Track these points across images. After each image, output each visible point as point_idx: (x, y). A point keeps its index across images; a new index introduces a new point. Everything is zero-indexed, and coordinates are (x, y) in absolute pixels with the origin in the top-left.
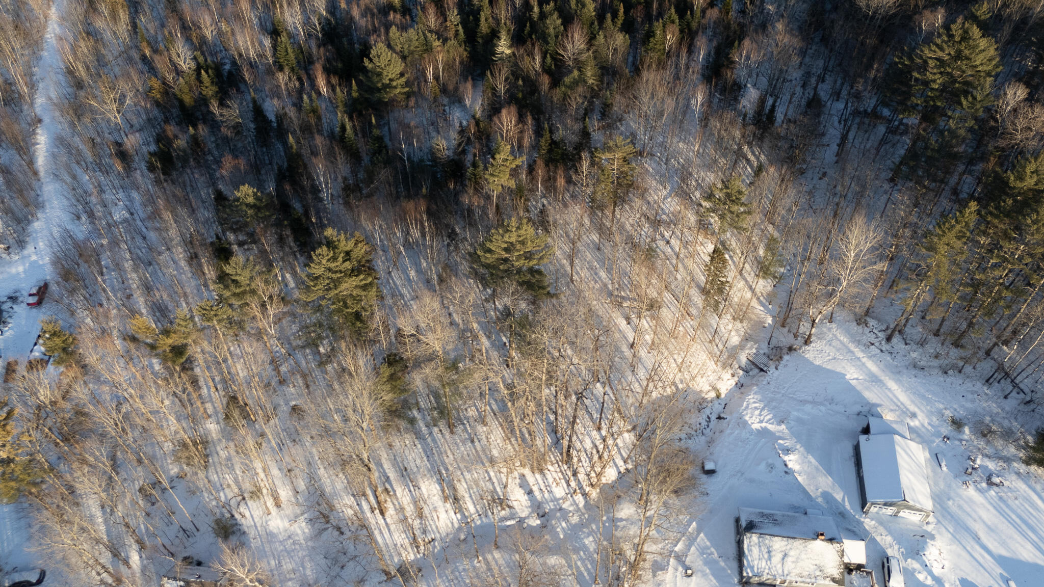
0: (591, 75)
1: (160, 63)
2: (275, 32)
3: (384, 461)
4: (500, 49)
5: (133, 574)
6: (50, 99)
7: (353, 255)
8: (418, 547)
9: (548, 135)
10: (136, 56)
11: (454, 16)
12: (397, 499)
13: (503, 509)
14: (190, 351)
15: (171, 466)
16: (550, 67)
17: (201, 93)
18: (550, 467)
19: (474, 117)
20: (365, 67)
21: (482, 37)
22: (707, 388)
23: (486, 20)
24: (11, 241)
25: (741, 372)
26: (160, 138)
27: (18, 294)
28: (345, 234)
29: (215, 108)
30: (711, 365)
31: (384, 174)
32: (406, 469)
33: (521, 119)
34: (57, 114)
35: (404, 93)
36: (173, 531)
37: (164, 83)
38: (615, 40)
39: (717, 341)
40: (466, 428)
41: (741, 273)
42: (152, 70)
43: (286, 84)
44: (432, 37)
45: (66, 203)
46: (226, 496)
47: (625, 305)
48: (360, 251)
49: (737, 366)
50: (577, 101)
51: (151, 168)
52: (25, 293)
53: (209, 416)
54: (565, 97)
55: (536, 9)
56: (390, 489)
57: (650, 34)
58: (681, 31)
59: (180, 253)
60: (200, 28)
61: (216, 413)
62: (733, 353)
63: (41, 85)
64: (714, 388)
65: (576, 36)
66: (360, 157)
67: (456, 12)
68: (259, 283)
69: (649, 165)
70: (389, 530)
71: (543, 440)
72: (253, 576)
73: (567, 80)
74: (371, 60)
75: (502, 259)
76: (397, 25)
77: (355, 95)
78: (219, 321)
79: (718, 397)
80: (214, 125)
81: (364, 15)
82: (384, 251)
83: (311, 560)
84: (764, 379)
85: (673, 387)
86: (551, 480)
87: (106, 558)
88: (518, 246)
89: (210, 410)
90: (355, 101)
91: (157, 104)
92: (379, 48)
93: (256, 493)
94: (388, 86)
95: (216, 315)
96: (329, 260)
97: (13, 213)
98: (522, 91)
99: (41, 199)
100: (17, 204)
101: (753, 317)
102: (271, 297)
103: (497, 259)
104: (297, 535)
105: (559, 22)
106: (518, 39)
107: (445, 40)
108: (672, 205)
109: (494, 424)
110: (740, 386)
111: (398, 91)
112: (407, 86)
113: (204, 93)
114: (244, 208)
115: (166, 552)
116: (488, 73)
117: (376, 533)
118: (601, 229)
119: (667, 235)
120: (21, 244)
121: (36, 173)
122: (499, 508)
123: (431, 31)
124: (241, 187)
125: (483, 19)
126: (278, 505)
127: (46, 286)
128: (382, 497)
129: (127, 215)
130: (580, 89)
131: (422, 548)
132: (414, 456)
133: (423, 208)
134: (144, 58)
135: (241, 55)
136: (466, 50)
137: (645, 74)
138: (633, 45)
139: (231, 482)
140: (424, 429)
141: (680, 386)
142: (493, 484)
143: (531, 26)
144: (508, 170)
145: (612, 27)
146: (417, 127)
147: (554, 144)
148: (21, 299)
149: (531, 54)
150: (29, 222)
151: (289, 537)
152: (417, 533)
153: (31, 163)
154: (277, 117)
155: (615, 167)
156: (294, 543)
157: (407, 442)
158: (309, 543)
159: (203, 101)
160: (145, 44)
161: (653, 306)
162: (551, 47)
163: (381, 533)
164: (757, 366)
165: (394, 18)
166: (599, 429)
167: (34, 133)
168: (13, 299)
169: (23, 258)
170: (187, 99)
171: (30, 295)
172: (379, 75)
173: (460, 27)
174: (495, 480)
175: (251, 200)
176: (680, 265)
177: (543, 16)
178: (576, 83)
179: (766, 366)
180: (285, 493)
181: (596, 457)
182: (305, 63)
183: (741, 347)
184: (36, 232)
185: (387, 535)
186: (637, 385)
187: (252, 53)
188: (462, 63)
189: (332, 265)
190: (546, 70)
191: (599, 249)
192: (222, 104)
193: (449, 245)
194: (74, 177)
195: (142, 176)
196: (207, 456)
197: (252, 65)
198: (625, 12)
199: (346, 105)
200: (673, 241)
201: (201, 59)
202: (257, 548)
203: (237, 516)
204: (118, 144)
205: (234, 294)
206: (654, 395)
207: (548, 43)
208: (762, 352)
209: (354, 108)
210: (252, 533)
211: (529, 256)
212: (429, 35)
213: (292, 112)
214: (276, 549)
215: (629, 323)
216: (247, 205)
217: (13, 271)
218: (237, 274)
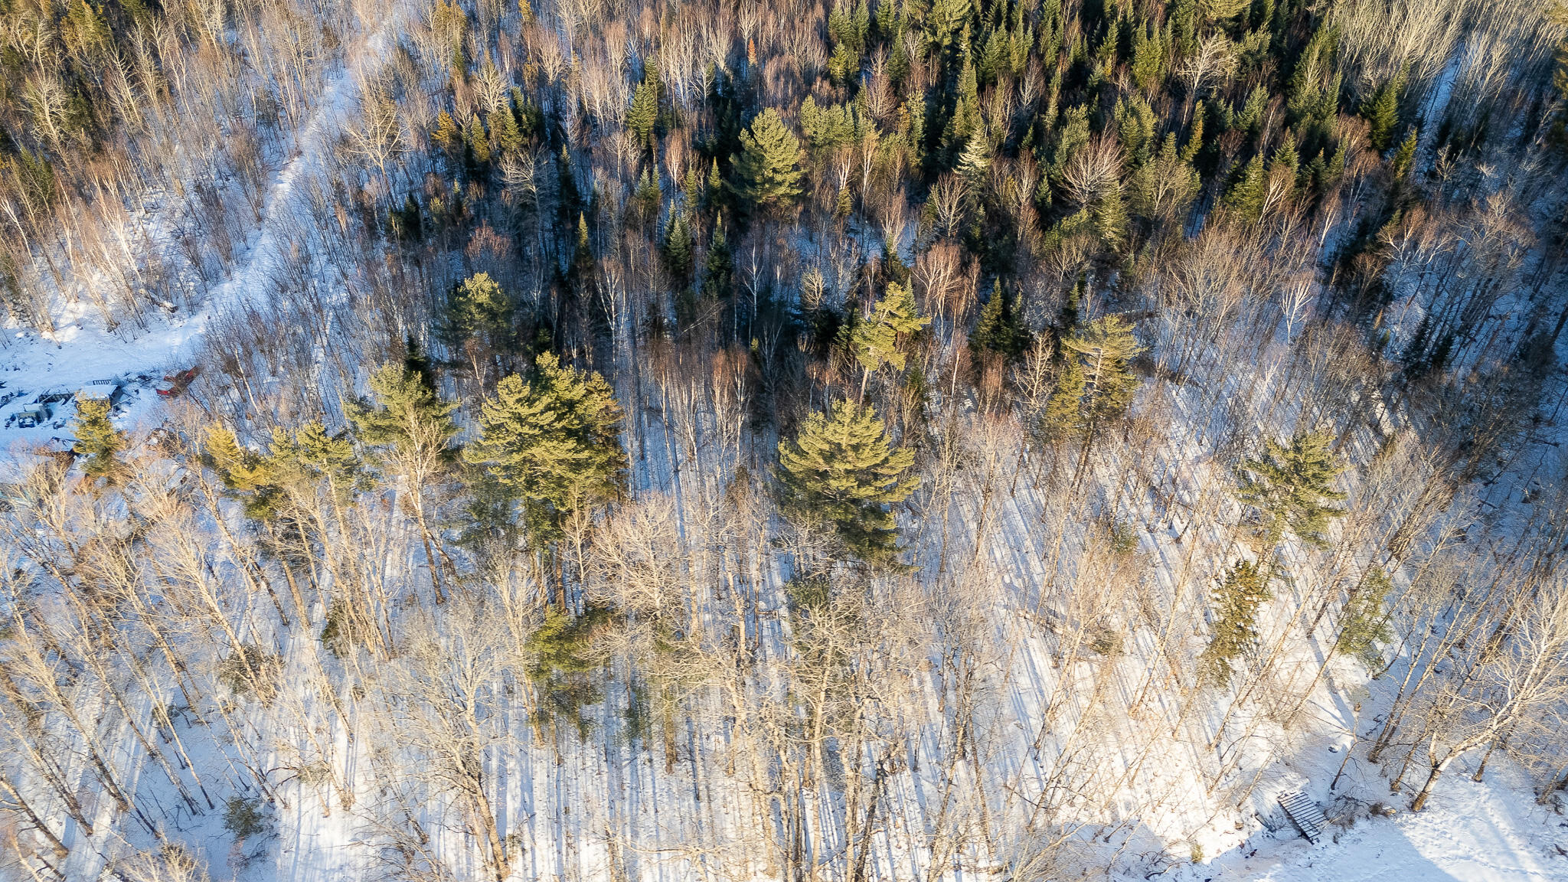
0: (1112, 222)
1: (461, 95)
2: (639, 77)
9: (999, 302)
12: (533, 859)
17: (499, 143)
20: (742, 145)
22: (1175, 834)
24: (183, 301)
25: (1259, 827)
27: (151, 374)
28: (575, 371)
29: (507, 165)
30: (1193, 789)
31: (714, 311)
33: (963, 268)
35: (792, 196)
38: (1173, 177)
40: (694, 770)
41: (1310, 633)
43: (625, 154)
44: (867, 125)
47: (1059, 630)
49: (1253, 811)
52: (161, 376)
55: (1052, 111)
56: (527, 838)
57: (1238, 177)
58: (1300, 183)
60: (540, 60)
62: (1253, 782)
63: (325, 110)
64: (1191, 840)
66: (688, 279)
67: (922, 97)
73: (1066, 223)
76: (818, 98)
77: (712, 183)
78: (331, 463)
79: (1195, 860)
80: (494, 187)
84: (1303, 855)
85: (1107, 813)
88: (848, 454)
92: (768, 118)
94: (770, 180)
96: (518, 401)
98: (982, 226)
99: (248, 254)
101: (1313, 723)
103: (810, 470)
105: (1085, 134)
107: (888, 134)
108: (1205, 476)
110: (1249, 852)
111: (781, 190)
112: (799, 187)
113: (504, 144)
119: (1179, 526)
120: (194, 308)
121: (260, 220)
123: (868, 116)
124: (477, 275)
125: (959, 112)
126: (346, 806)
127: (194, 371)
132: (591, 791)
133: (740, 368)
136: (918, 155)
137: (1210, 240)
138: (1203, 190)
141: (1123, 814)
143: (1035, 135)
148: (153, 382)
149: (1016, 174)
150: (217, 281)
151: (341, 868)
153: (260, 205)
155: (1097, 373)
160: (457, 70)
161: (1104, 644)
164: (1294, 823)
167: (284, 167)
168: (144, 379)
169: (188, 327)
170: (480, 150)
172: (760, 160)
173: (920, 120)
175: (483, 298)
178: (1080, 230)
179: (1314, 828)
183: (1271, 775)
184: (221, 296)
187: (597, 105)
188: (905, 172)
189: (524, 411)
190: (1039, 206)
199: (698, 197)
200: (1186, 539)
202: (283, 869)
203: (278, 803)
206: (1063, 816)
208: (1314, 799)
209: (704, 203)
210: (287, 840)
212: (863, 120)
216: (478, 306)
217: (166, 341)
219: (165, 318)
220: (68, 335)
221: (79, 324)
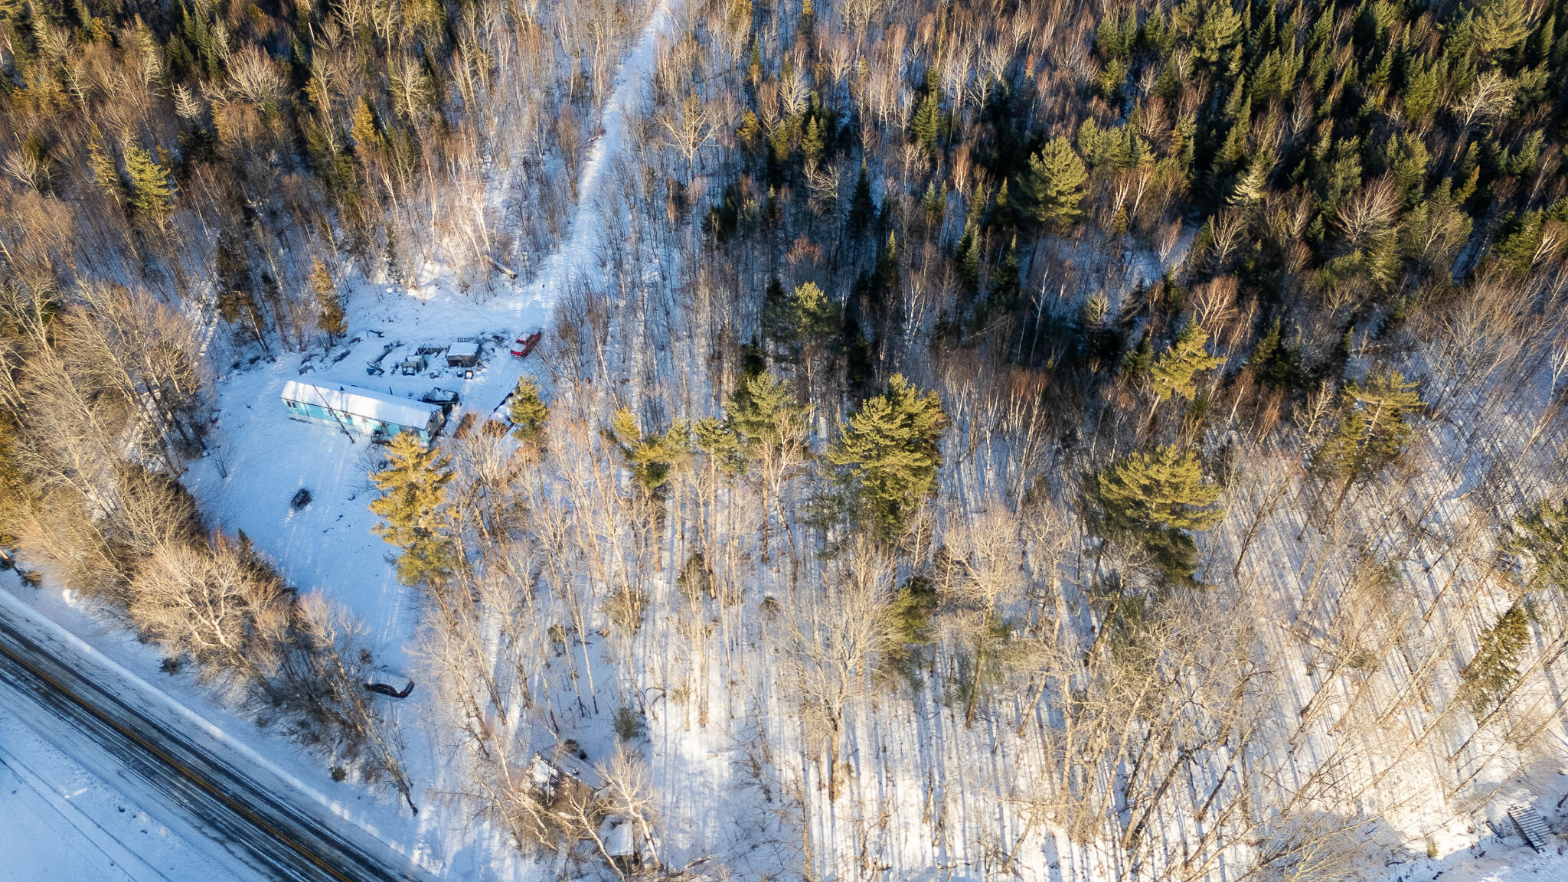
0: (1382, 265)
1: (764, 95)
2: (922, 89)
3: (858, 724)
4: (1241, 189)
5: (506, 733)
6: (624, 108)
7: (918, 422)
8: (863, 868)
9: (1276, 337)
10: (740, 79)
11: (1187, 124)
12: (859, 787)
13: (1006, 872)
14: (668, 477)
15: (595, 615)
16: (1315, 236)
17: (800, 147)
18: (1099, 843)
19: (1165, 277)
20: (1029, 166)
21: (1221, 165)
22: (1413, 831)
23: (1236, 141)
24: (521, 269)
25: (1488, 832)
26: (732, 194)
27: (505, 336)
28: (917, 389)
29: (810, 170)
30: (1437, 798)
31: (1001, 322)
32: (885, 750)
33: (1240, 300)
34: (626, 128)
35: (1072, 216)
36: (567, 700)
37: (761, 123)
38: (1445, 221)
39: (1462, 763)
40: (990, 729)
41: (1547, 666)
42: (753, 102)
43: (913, 163)
44: (1142, 146)
45: (596, 241)
46: (644, 683)
47: (1314, 642)
48: (929, 419)
49: (1484, 819)
50: (1344, 298)
51: (707, 227)
52: (514, 338)
53: (662, 569)
54: (1326, 286)
55: (1325, 143)
56: (854, 768)
57: (1513, 227)
59: (702, 347)
60: (830, 61)
61: (672, 568)
62: (1485, 794)
63: (620, 88)
64: (1427, 838)
65: (1379, 199)
66: (976, 289)
67: (1193, 119)
68: (782, 418)
69: (1437, 435)
70: (833, 825)
71: (1102, 797)
72: (639, 804)
73: (1338, 262)
74: (1041, 158)
75: (1134, 501)
76: (1096, 118)
77: (1001, 200)
78: (718, 450)
79: (1430, 855)
80: (801, 192)
81: (1053, 92)
82: (961, 430)
83: (718, 818)
84: (1529, 861)
85: (1353, 807)
86: (1093, 862)
87: (483, 699)
88: (1166, 490)
89: (665, 562)
90: (998, 209)
91: (743, 147)
92: (1059, 145)
93: (682, 695)
94: (1054, 201)
95: (716, 441)
96: (882, 418)
97: (535, 236)
98: (1257, 260)
99: (570, 228)
100: (542, 226)
101: (1545, 748)
102: (791, 442)
103: (1127, 498)
104: (712, 775)
105: (1357, 170)
106: (1278, 181)
107: (1162, 155)
108: (1457, 511)
109: (1034, 740)
110: (1478, 853)
111: (1065, 210)
112: (1079, 208)
113: (804, 147)
114: (800, 313)
115: (551, 723)
116: (1212, 220)
117: (815, 820)
118: (1314, 508)
119: (1430, 557)
120: (531, 276)
121: (576, 195)
122: (1000, 868)
123: (1144, 138)
124: (806, 284)
125: (1231, 138)
126: (702, 723)
127: (539, 335)
128: (840, 774)
129: (658, 279)
130: (1356, 282)
131: (869, 872)
132: (903, 736)
133: (1040, 386)
134: (748, 85)
135: (867, 109)
136: (1188, 177)
137: (1481, 289)
138: (1476, 237)
139: (656, 667)
140: (930, 703)
141: (1367, 810)
142: (1003, 828)
143: (1306, 167)
144: (1191, 371)
145: (1448, 200)
146: (1072, 269)
147: (1280, 353)
148: (506, 343)
149: (1291, 209)
150: (548, 252)
151: (701, 773)
152: (870, 847)
153: (575, 181)
154: (884, 203)
155: (1375, 420)
156: (704, 784)
157: (900, 712)
158: (724, 794)
159: (799, 158)
160: (755, 67)
161: (1362, 661)
162: (1328, 207)
163: (821, 824)
164: (1521, 833)
165: (1097, 106)
166: (1200, 819)
167: (591, 144)
168: (499, 340)
169: (527, 293)
170: (781, 151)
171: (518, 341)
172: (1046, 181)
173: (1191, 143)
174: (1007, 823)
175: (811, 305)
176: (1436, 614)
177: (1332, 155)
178: (1352, 271)
179: (1540, 839)
180: (717, 711)
181: (1179, 861)
182: (948, 140)
183: (1504, 789)
184: (552, 267)
185: (827, 831)
186: (1289, 776)
187: (882, 110)
188: (1174, 194)
189: (885, 426)
190: (1308, 239)
191: (1299, 539)
192: (821, 168)
193: (1058, 452)
194: (616, 212)
195: (692, 235)
196: (641, 620)
197: (877, 125)
198: (1478, 182)
199: (983, 211)
200: (1436, 571)
201: (816, 102)
202: (657, 769)
203: (648, 715)
204: (681, 186)
205: (748, 422)
206: (1315, 805)
207: (1325, 198)
208: (1541, 813)
209: (993, 220)
210: (658, 746)
211: (1178, 511)
212: (1139, 142)
213: (906, 203)
214: (680, 781)
215: (1310, 674)
216: (806, 311)
217: (511, 305)
218: (760, 397)
219: (507, 284)
220: (430, 293)
221: (437, 283)
